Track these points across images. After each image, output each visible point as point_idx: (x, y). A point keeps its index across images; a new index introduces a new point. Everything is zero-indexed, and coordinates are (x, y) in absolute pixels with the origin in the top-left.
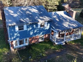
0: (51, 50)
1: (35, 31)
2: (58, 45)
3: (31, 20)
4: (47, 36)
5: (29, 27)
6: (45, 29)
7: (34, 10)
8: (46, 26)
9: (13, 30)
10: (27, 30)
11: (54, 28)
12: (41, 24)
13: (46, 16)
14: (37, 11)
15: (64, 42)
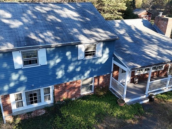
0: (112, 119)
1: (71, 68)
2: (130, 104)
3: (58, 38)
4: (101, 80)
5: (52, 55)
6: (97, 63)
7: (67, 13)
8: (98, 53)
9: (5, 65)
10: (48, 65)
11: (121, 59)
12: (86, 50)
13: (99, 28)
14: (76, 14)
15: (145, 96)
